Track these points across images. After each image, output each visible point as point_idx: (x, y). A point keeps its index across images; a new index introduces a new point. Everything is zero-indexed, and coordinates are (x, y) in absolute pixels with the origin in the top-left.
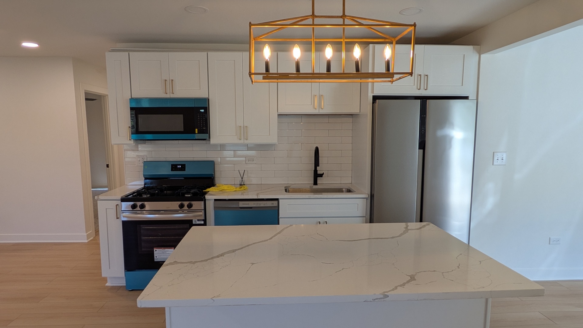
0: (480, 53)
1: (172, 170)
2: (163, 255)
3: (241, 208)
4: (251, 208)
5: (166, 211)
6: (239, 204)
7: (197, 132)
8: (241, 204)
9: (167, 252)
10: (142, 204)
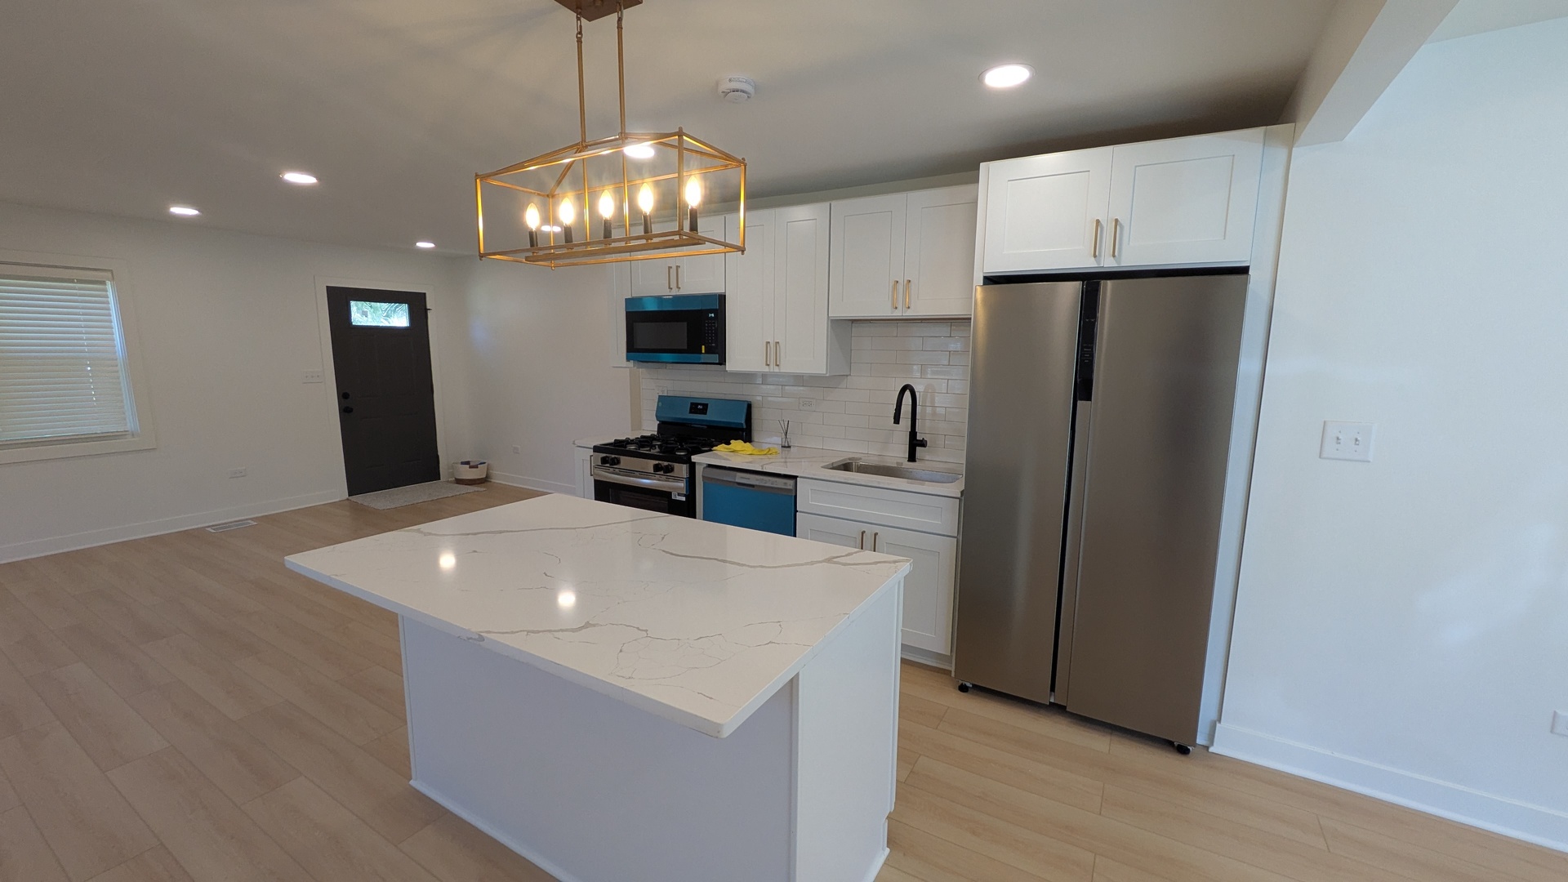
1: (691, 412)
3: (739, 484)
4: (753, 486)
5: (642, 473)
6: (735, 476)
7: (703, 351)
8: (740, 478)
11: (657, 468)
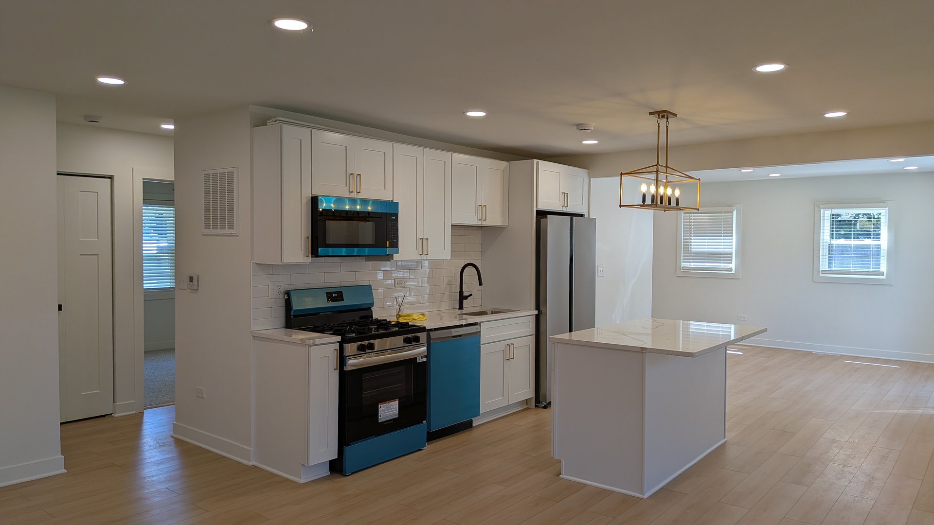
0: (590, 176)
1: (329, 301)
2: (388, 412)
3: (453, 337)
4: (461, 336)
5: (394, 350)
6: (451, 332)
7: (388, 246)
8: (455, 332)
9: (392, 407)
10: (369, 343)
11: (407, 341)
